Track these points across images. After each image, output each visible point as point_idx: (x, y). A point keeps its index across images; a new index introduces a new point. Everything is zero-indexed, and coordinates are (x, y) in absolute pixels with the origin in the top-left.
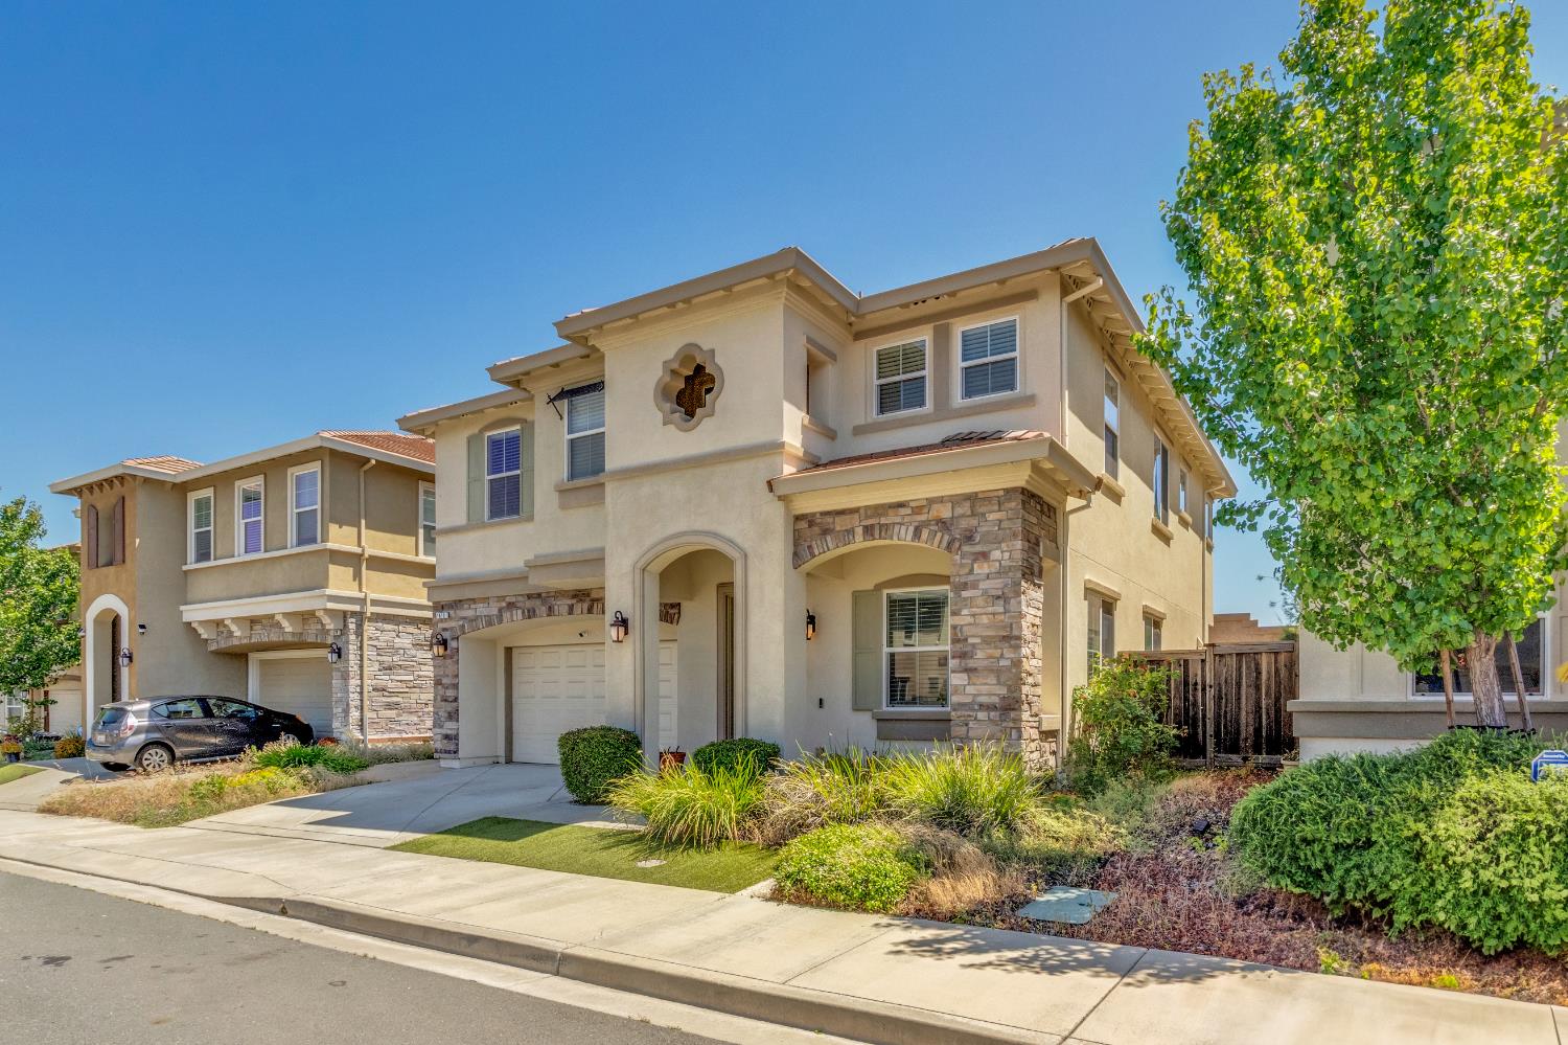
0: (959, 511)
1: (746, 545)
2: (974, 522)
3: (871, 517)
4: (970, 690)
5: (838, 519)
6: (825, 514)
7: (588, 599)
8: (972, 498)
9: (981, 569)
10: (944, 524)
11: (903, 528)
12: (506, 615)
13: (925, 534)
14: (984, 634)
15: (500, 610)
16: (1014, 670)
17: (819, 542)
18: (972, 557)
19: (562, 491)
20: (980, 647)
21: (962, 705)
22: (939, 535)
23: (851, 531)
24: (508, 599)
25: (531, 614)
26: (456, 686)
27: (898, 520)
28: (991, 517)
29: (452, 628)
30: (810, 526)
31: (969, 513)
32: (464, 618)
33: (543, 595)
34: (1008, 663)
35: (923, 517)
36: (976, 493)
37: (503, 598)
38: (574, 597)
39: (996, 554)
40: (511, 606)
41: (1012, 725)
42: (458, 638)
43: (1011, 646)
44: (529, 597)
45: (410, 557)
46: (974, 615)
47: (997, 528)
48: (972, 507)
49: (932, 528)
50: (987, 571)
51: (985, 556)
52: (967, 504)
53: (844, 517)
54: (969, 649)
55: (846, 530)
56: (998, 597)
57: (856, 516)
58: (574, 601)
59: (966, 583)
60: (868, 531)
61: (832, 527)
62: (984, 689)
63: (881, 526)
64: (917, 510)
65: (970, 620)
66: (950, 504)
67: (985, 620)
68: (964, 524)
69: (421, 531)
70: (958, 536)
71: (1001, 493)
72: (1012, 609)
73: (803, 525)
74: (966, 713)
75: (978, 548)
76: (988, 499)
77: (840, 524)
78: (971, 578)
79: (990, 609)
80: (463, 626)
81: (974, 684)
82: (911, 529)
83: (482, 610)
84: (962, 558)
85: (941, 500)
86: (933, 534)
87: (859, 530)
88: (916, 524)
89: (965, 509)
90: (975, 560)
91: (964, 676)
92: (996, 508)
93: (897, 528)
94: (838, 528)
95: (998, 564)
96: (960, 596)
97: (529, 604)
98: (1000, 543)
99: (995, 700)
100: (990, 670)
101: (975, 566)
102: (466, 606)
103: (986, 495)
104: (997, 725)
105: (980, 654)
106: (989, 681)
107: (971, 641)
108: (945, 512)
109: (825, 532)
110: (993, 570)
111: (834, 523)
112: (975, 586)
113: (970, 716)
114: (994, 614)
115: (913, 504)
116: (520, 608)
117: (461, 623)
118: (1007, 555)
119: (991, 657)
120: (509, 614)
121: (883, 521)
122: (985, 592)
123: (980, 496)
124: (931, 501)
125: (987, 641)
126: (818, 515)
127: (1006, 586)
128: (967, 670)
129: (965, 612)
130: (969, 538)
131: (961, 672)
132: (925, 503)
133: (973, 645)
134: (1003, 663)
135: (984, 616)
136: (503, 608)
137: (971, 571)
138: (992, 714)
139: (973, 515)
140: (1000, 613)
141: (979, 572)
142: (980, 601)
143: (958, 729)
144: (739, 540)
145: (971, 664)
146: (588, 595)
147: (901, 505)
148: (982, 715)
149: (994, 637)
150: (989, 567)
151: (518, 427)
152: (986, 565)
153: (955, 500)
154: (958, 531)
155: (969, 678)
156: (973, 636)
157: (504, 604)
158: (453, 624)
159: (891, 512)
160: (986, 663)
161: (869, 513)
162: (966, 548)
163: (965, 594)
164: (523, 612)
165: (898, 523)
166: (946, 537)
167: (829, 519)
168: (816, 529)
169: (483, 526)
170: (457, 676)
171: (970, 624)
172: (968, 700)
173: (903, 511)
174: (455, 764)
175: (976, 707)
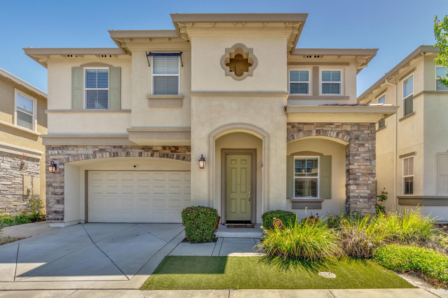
0: (353, 128)
1: (269, 131)
2: (359, 133)
3: (319, 127)
4: (357, 191)
5: (305, 126)
6: (299, 123)
7: (151, 150)
8: (357, 124)
9: (361, 149)
10: (348, 133)
11: (332, 132)
12: (99, 155)
13: (340, 135)
14: (363, 172)
15: (94, 152)
16: (373, 185)
17: (297, 134)
18: (358, 145)
19: (150, 99)
20: (361, 176)
21: (354, 197)
22: (346, 136)
23: (310, 131)
24: (100, 147)
25: (116, 155)
26: (62, 187)
27: (330, 129)
28: (365, 132)
29: (60, 159)
30: (292, 128)
31: (357, 130)
32: (69, 155)
33: (123, 147)
34: (371, 182)
35: (340, 129)
36: (360, 123)
37: (97, 147)
38: (143, 148)
39: (367, 145)
40: (101, 150)
41: (372, 203)
42: (64, 164)
43: (372, 177)
44: (114, 147)
45: (10, 124)
46: (359, 165)
47: (367, 136)
48: (358, 128)
49: (343, 133)
50: (364, 150)
51: (363, 145)
52: (357, 127)
53: (307, 126)
54: (357, 177)
55: (308, 131)
56: (367, 160)
57: (313, 126)
58: (143, 151)
59: (356, 154)
60: (318, 132)
61: (303, 128)
62: (362, 191)
63: (323, 131)
64: (337, 126)
65: (357, 167)
66: (350, 126)
67: (363, 167)
68: (355, 133)
69: (16, 113)
70: (353, 137)
71: (369, 124)
72: (373, 164)
73: (290, 127)
74: (356, 199)
75: (360, 142)
76: (365, 126)
77: (306, 128)
78: (358, 152)
79: (365, 164)
80: (68, 158)
81: (359, 189)
82: (335, 133)
83: (81, 151)
84: (354, 145)
85: (346, 124)
86: (343, 136)
87: (314, 131)
88: (337, 131)
89: (356, 128)
90: (359, 146)
91: (355, 186)
92: (367, 129)
93: (330, 132)
94: (305, 130)
95: (367, 148)
96: (354, 158)
97: (114, 150)
98: (368, 141)
99: (366, 195)
100: (365, 185)
101: (359, 148)
102: (70, 149)
103: (363, 124)
104: (367, 203)
105: (361, 179)
106: (364, 188)
107: (357, 174)
108: (349, 128)
109: (300, 130)
110: (366, 150)
111: (303, 127)
112: (359, 155)
113: (357, 200)
114: (366, 165)
115: (336, 124)
116: (108, 152)
117: (67, 157)
118: (371, 146)
119: (365, 180)
120: (100, 154)
121: (324, 129)
122: (363, 158)
123: (361, 124)
124: (343, 124)
125: (363, 174)
126: (296, 124)
127: (371, 156)
128: (356, 184)
129: (356, 164)
130: (357, 138)
131: (354, 185)
132: (340, 124)
133: (358, 176)
134: (369, 182)
135: (363, 166)
136: (96, 151)
137: (358, 150)
138: (365, 199)
139: (359, 130)
140: (368, 165)
141: (361, 150)
142: (361, 161)
143: (353, 205)
144: (265, 129)
145: (358, 182)
146: (151, 149)
147: (331, 124)
148: (361, 200)
149: (366, 173)
150: (364, 149)
151: (107, 68)
152: (363, 148)
153: (352, 125)
154: (353, 135)
155: (357, 187)
156: (358, 173)
157: (97, 149)
158: (61, 157)
159: (327, 126)
160: (363, 182)
161: (318, 125)
162: (356, 142)
163: (356, 158)
164: (110, 153)
165: (330, 130)
166: (349, 137)
167: (302, 126)
168: (296, 129)
169: (83, 111)
170: (63, 182)
171: (357, 168)
172: (357, 195)
173: (332, 126)
174: (62, 225)
175: (360, 197)
